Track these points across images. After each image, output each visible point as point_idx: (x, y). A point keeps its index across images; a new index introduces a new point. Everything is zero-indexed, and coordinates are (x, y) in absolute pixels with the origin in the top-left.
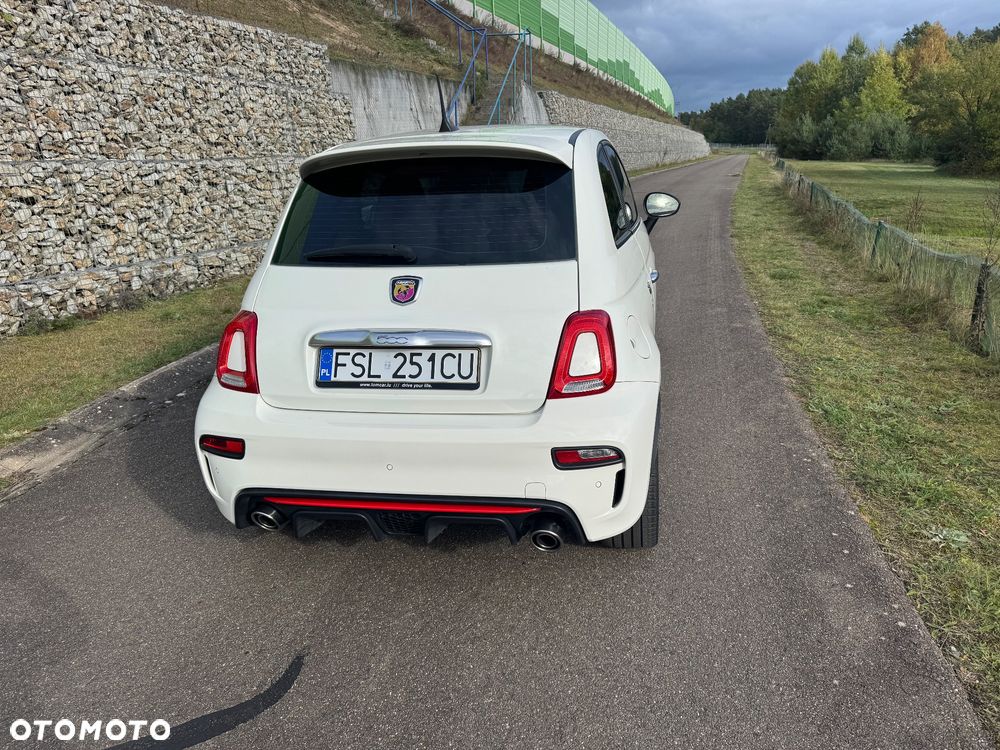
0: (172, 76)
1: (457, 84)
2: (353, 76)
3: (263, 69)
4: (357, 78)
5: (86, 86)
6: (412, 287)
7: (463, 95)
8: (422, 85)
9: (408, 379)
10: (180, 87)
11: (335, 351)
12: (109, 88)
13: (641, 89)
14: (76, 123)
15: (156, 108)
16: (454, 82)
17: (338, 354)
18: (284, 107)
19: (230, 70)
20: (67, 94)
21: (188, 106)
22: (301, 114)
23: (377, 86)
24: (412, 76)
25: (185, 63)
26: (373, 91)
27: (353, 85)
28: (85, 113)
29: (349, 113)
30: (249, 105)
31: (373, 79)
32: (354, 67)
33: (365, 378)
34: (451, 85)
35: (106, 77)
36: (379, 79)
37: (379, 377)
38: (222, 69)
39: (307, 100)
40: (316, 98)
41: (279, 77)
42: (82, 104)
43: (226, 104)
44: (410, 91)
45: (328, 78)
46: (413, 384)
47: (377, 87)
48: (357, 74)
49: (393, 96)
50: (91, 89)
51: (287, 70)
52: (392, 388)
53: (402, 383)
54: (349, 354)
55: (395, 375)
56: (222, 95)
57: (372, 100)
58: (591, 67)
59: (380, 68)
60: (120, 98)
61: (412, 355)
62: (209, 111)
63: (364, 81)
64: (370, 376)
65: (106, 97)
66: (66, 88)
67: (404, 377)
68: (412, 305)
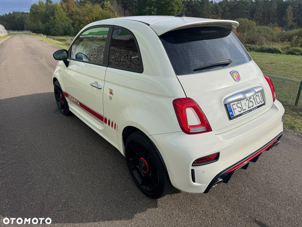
17: (232, 105)
37: (245, 110)
52: (250, 112)
53: (251, 109)
54: (235, 104)
55: (249, 108)
61: (250, 99)
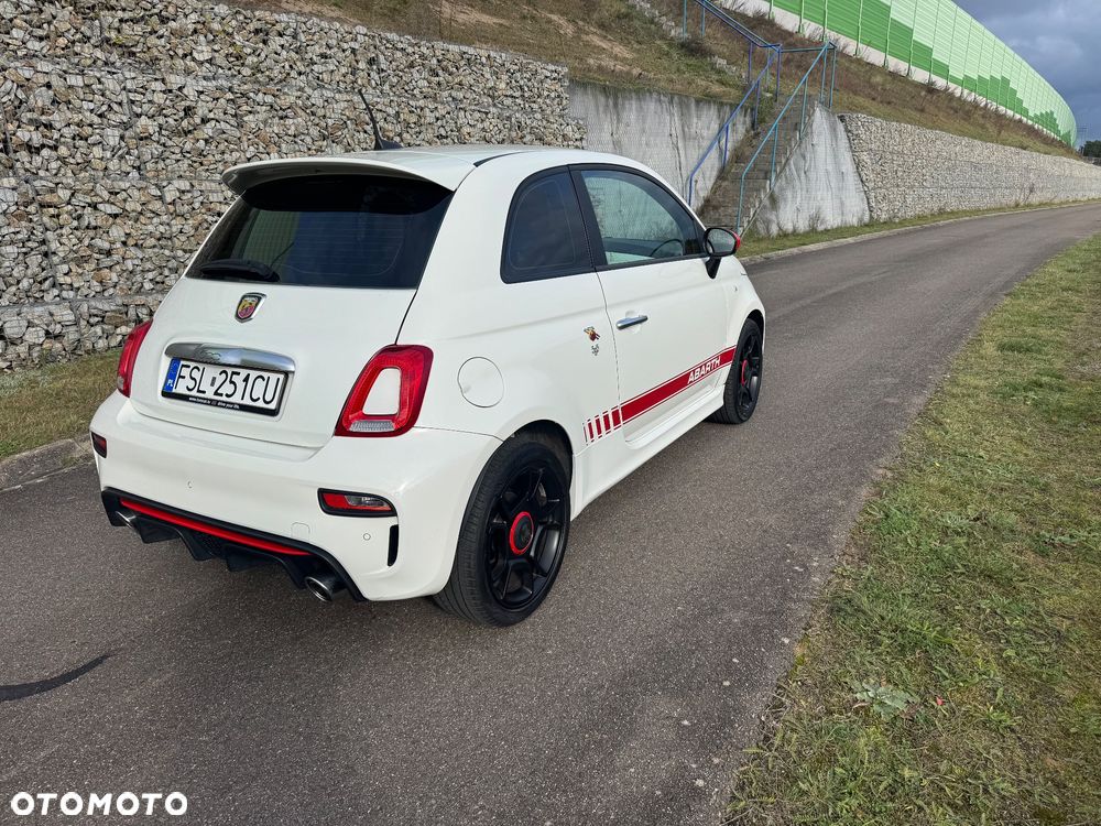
0: (387, 101)
1: (733, 107)
2: (602, 99)
3: (492, 93)
4: (607, 101)
5: (299, 111)
6: (254, 304)
7: (742, 119)
8: (688, 107)
9: (224, 398)
10: (392, 111)
11: (183, 362)
12: (321, 112)
13: (1025, 112)
14: (283, 146)
15: (365, 132)
16: (731, 105)
17: (183, 366)
18: (505, 132)
19: (454, 94)
20: (281, 118)
21: (398, 129)
22: (524, 140)
23: (631, 111)
24: (676, 98)
25: (406, 88)
26: (625, 115)
27: (601, 109)
28: (295, 136)
29: (581, 139)
30: (466, 130)
31: (627, 102)
32: (605, 90)
33: (194, 393)
34: (727, 109)
35: (319, 102)
36: (634, 102)
37: (204, 392)
38: (446, 94)
39: (534, 124)
40: (545, 122)
41: (508, 102)
42: (293, 128)
43: (441, 129)
44: (672, 115)
45: (564, 102)
46: (227, 403)
47: (631, 109)
48: (607, 97)
49: (649, 121)
50: (303, 113)
51: (517, 94)
52: (210, 404)
53: (218, 401)
54: (189, 367)
55: (216, 393)
56: (437, 119)
57: (622, 126)
58: (952, 86)
59: (637, 92)
60: (330, 122)
61: (233, 373)
62: (421, 136)
63: (616, 105)
64: (199, 391)
65: (317, 121)
66: (281, 113)
67: (221, 395)
68: (250, 322)
